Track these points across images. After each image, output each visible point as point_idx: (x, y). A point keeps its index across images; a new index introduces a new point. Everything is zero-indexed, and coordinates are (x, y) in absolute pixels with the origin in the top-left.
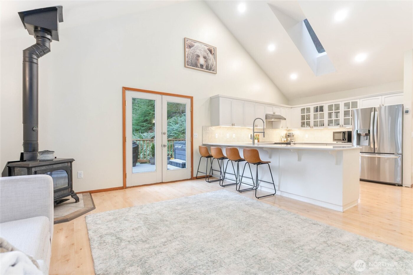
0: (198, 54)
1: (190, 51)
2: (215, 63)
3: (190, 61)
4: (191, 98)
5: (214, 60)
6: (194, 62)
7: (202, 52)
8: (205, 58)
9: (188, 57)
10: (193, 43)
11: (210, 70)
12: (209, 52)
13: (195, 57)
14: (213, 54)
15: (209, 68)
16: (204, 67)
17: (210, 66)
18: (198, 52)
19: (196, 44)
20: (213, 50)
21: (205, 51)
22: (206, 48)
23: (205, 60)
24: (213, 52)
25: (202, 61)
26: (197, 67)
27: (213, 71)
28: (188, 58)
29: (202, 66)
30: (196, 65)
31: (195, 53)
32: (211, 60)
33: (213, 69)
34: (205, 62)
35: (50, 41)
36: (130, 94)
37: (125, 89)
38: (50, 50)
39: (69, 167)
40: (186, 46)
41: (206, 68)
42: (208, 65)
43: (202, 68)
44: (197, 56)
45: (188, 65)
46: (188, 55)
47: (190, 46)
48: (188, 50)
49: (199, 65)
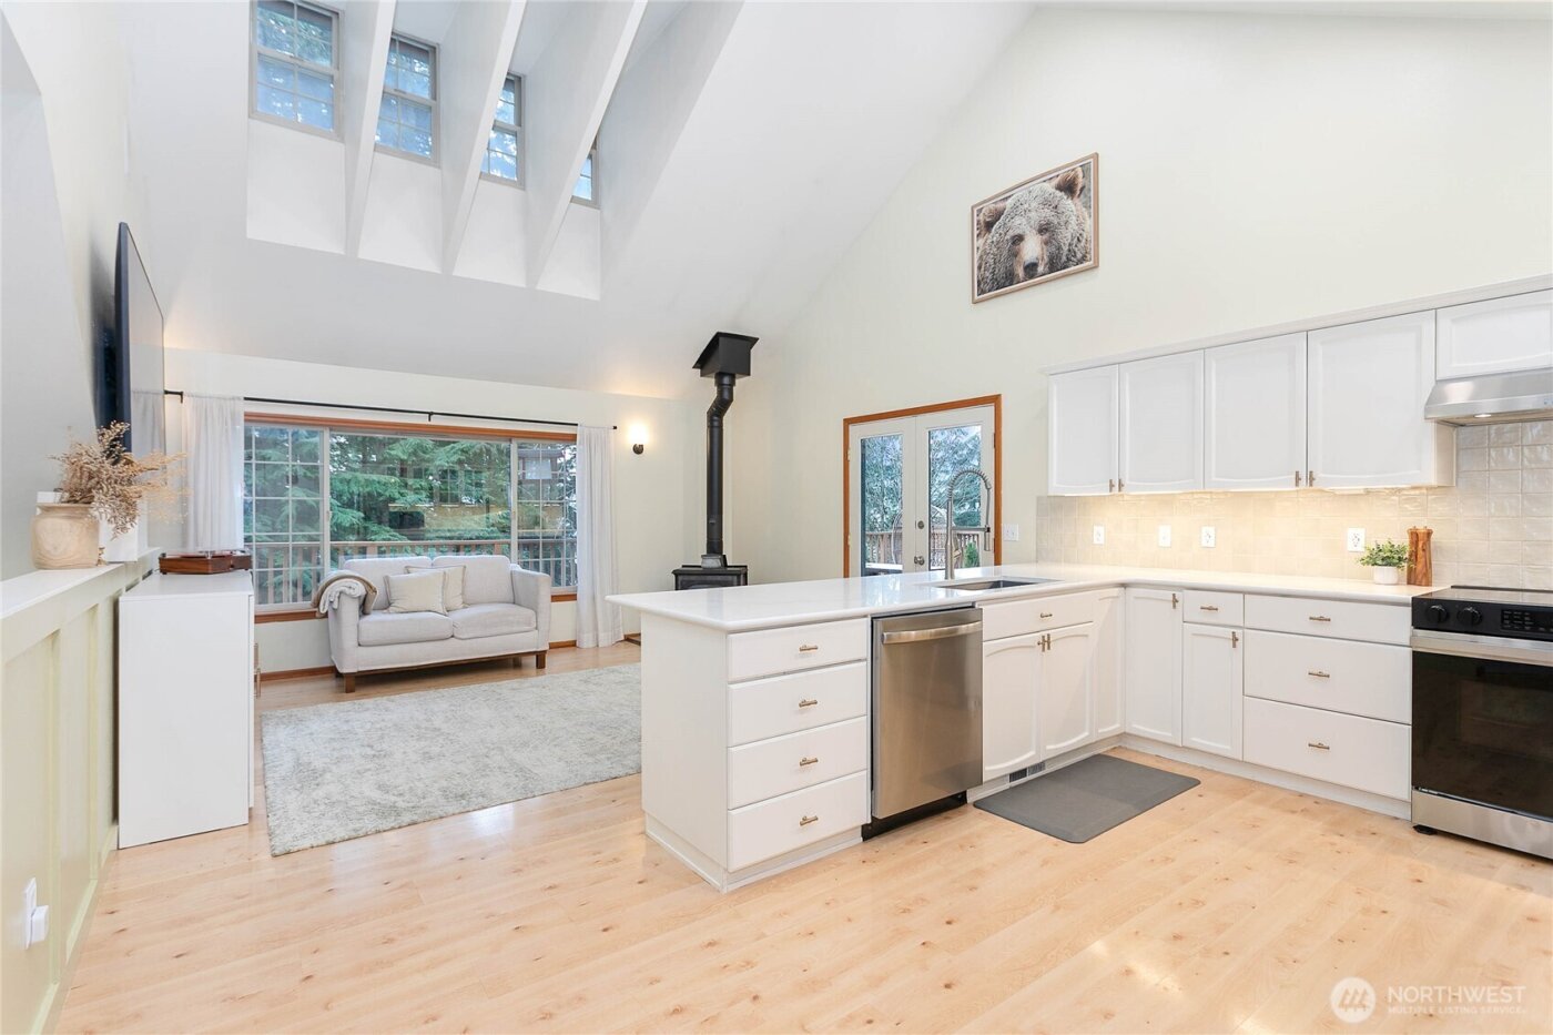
0: (1017, 232)
1: (989, 241)
2: (1089, 223)
3: (987, 274)
4: (995, 400)
5: (1086, 214)
6: (1002, 270)
7: (1033, 214)
8: (1042, 230)
9: (983, 266)
10: (1000, 205)
11: (1064, 268)
12: (1063, 193)
13: (1005, 253)
14: (1082, 190)
15: (1064, 258)
16: (1040, 269)
17: (1066, 249)
18: (1019, 225)
19: (1009, 203)
20: (1081, 175)
21: (1046, 203)
22: (1050, 187)
23: (1045, 237)
24: (1080, 182)
25: (1033, 249)
26: (1011, 285)
27: (1084, 259)
28: (983, 269)
29: (1031, 269)
30: (1010, 278)
31: (1006, 237)
32: (1073, 221)
33: (1079, 255)
34: (1046, 243)
35: (732, 384)
36: (857, 432)
37: (848, 422)
38: (731, 400)
39: (733, 582)
40: (976, 232)
41: (1047, 269)
42: (1059, 248)
43: (1032, 277)
44: (1014, 243)
45: (982, 292)
46: (981, 257)
47: (989, 226)
48: (981, 241)
49: (1020, 272)
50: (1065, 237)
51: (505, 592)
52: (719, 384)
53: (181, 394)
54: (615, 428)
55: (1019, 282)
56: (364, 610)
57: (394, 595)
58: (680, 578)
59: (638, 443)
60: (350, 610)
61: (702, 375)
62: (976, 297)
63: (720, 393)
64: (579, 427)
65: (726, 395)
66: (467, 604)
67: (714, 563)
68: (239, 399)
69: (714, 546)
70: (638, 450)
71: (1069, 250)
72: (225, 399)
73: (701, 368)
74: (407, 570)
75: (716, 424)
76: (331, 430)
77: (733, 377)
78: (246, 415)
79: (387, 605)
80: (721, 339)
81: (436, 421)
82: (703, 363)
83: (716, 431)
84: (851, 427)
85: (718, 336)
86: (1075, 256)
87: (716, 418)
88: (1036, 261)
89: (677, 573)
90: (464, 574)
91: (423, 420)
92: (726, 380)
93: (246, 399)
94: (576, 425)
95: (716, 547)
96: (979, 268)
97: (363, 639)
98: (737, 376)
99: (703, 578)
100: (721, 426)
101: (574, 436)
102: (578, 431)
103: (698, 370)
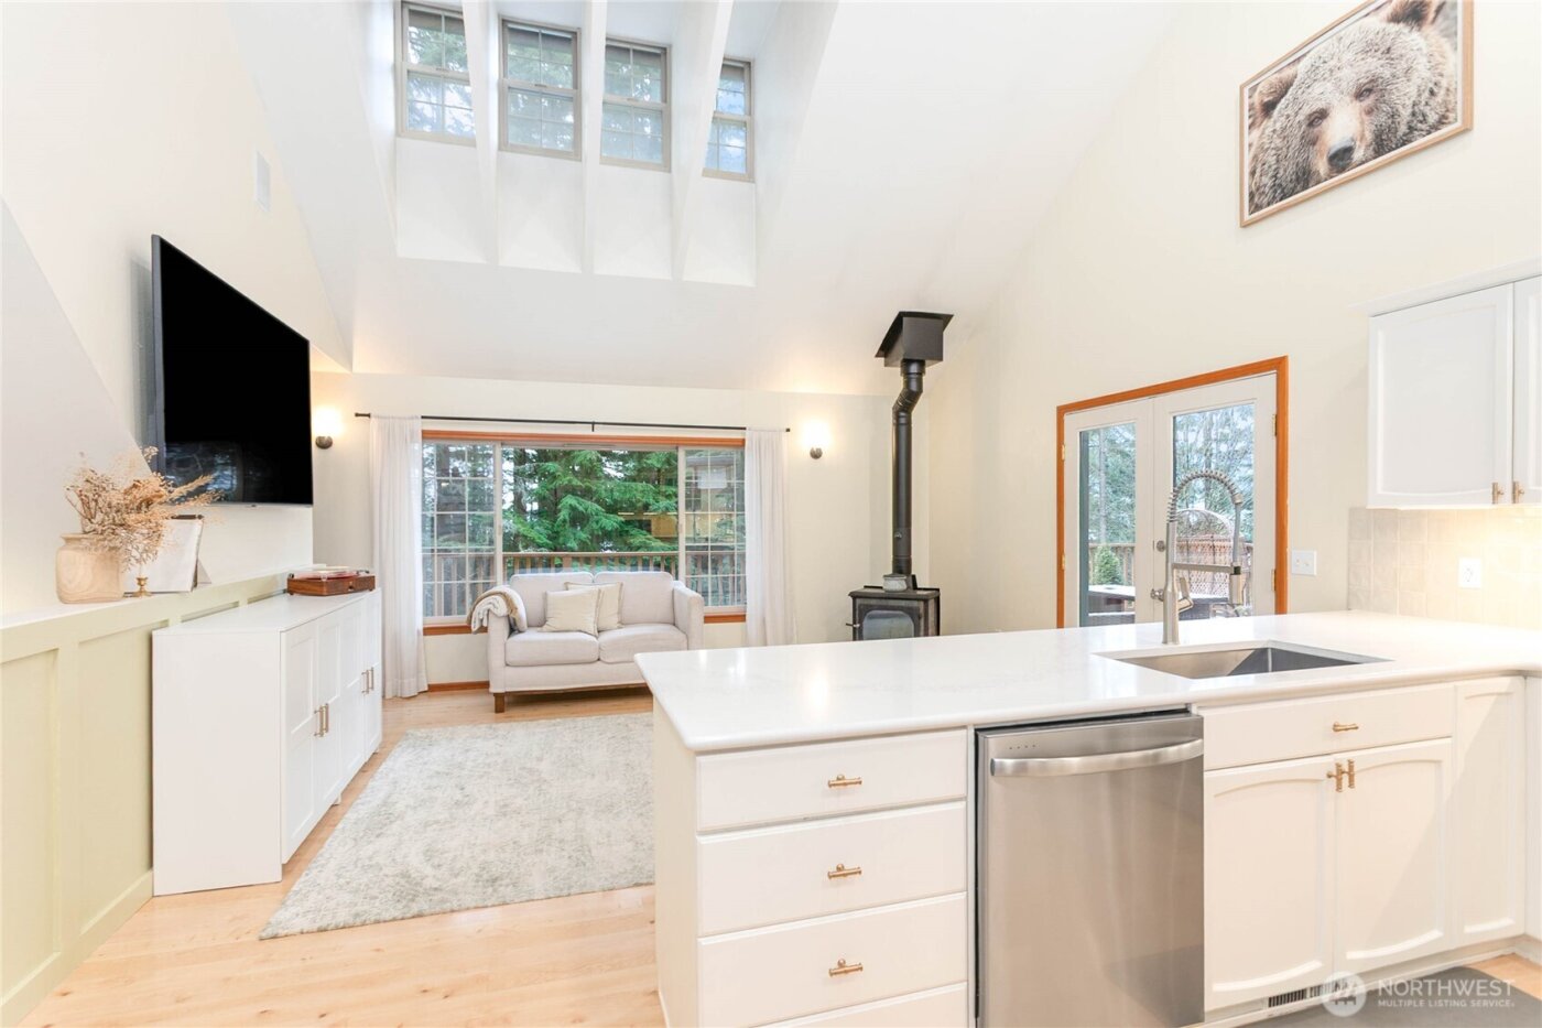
0: (1318, 106)
1: (1268, 131)
2: (1453, 61)
3: (1265, 180)
4: (1278, 365)
5: (1448, 48)
6: (1291, 170)
7: (1345, 73)
8: (1363, 92)
9: (1258, 171)
10: (1287, 74)
11: (1403, 144)
12: (1402, 25)
13: (1295, 142)
14: (1438, 10)
15: (1403, 129)
16: (1358, 155)
17: (1405, 114)
18: (1321, 94)
19: (1302, 67)
21: (1370, 49)
22: (1376, 23)
23: (1369, 101)
25: (1345, 126)
26: (1305, 188)
28: (1258, 174)
29: (1341, 159)
30: (1304, 178)
31: (1298, 119)
32: (1421, 64)
33: (1432, 118)
34: (1369, 112)
35: (921, 373)
36: (1075, 422)
37: (1062, 411)
38: (920, 392)
39: (918, 609)
40: (1247, 122)
41: (1371, 152)
42: (1393, 115)
43: (1342, 170)
44: (1311, 124)
45: (1258, 207)
46: (1255, 157)
47: (1268, 108)
48: (1256, 133)
49: (1322, 166)
50: (1405, 96)
51: (663, 610)
52: (906, 374)
53: (369, 415)
54: (788, 430)
55: (1318, 182)
56: (513, 629)
57: (549, 614)
58: (858, 601)
59: (815, 447)
60: (498, 629)
61: (886, 365)
62: (1247, 217)
63: (907, 384)
64: (747, 432)
65: (914, 387)
66: (622, 624)
67: (898, 585)
68: (417, 417)
69: (902, 566)
70: (816, 455)
71: (1414, 114)
72: (405, 418)
73: (885, 356)
74: (566, 586)
75: (903, 421)
76: (502, 444)
77: (922, 364)
78: (424, 432)
79: (540, 623)
80: (905, 319)
81: (600, 431)
82: (886, 349)
83: (903, 429)
84: (1068, 418)
85: (901, 316)
86: (1424, 120)
87: (902, 414)
88: (1348, 144)
89: (855, 596)
90: (620, 591)
91: (585, 431)
92: (914, 368)
93: (423, 417)
94: (744, 429)
95: (903, 565)
96: (1253, 173)
97: (510, 659)
98: (927, 362)
99: (884, 602)
100: (909, 423)
101: (743, 441)
102: (747, 435)
103: (883, 359)
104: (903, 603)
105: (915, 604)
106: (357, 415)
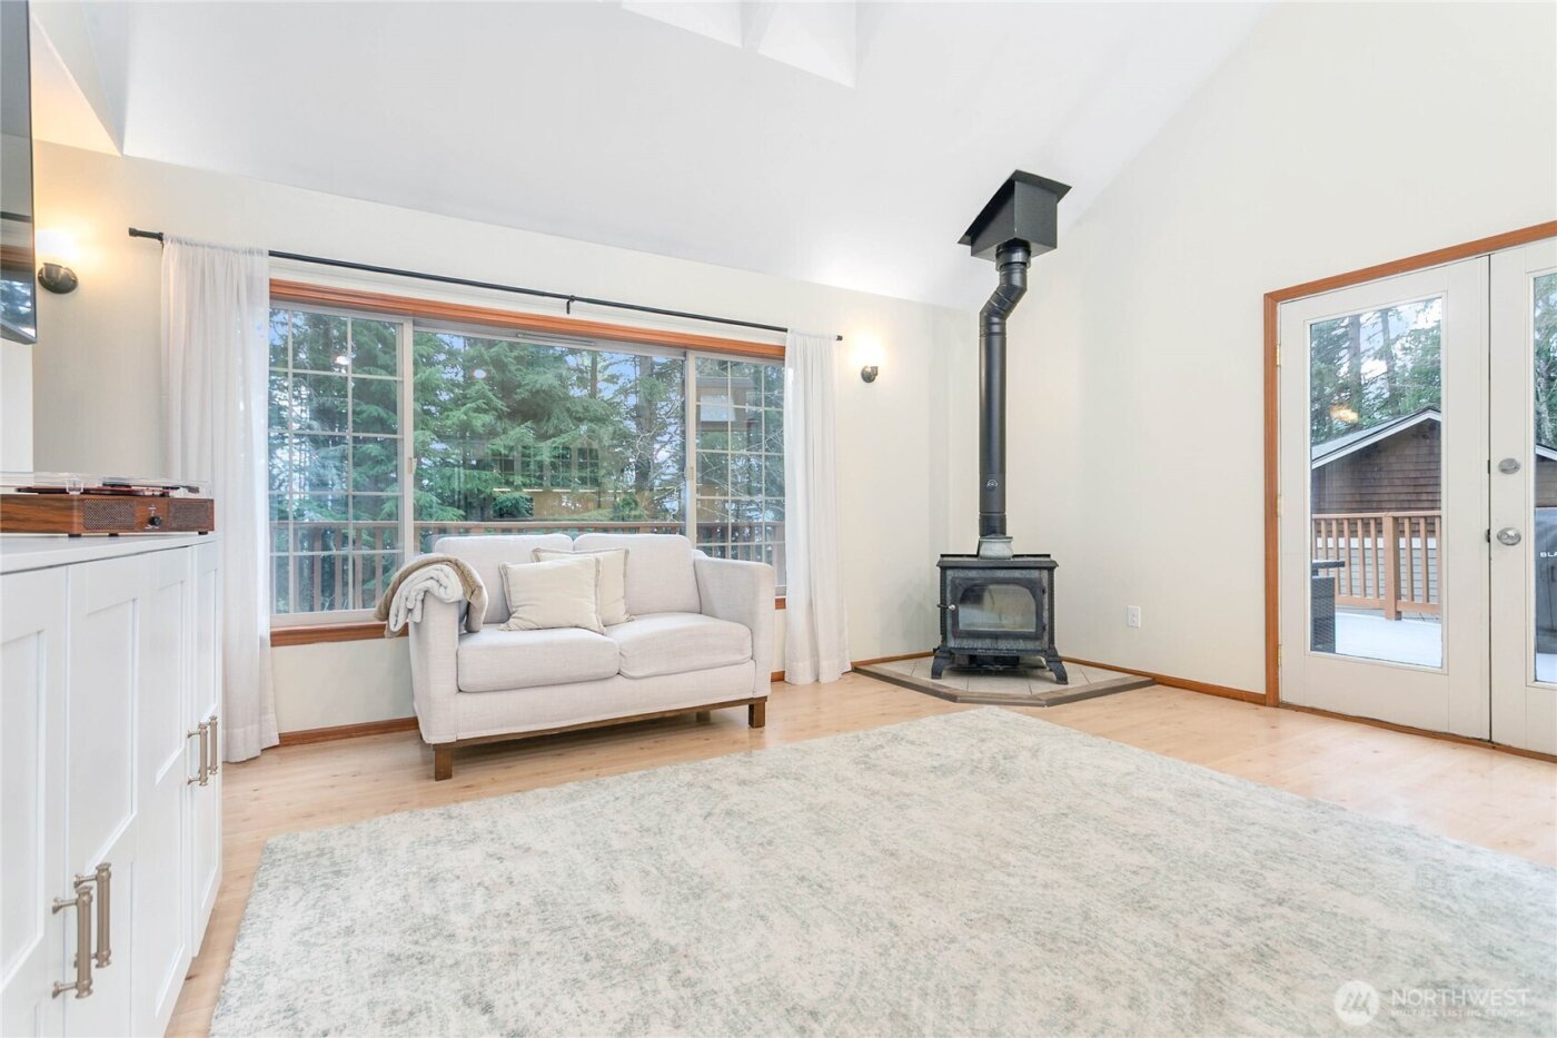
35: (1026, 263)
36: (1298, 313)
37: (1274, 299)
38: (1022, 290)
39: (1040, 580)
51: (687, 594)
52: (1006, 267)
53: (159, 237)
54: (840, 338)
56: (467, 620)
57: (516, 598)
58: (950, 573)
59: (869, 364)
60: (443, 624)
61: (974, 255)
63: (1007, 277)
64: (788, 335)
65: (1016, 279)
66: (633, 614)
67: (1001, 549)
68: (260, 253)
69: (992, 524)
70: (869, 377)
72: (236, 251)
73: (972, 243)
74: (536, 555)
75: (996, 329)
76: (414, 324)
77: (1026, 252)
78: (273, 283)
79: (504, 616)
80: (1018, 185)
81: (580, 313)
82: (975, 235)
83: (996, 340)
84: (1280, 306)
85: (1015, 178)
87: (996, 320)
89: (940, 567)
90: (625, 564)
91: (555, 310)
92: (1018, 256)
93: (272, 254)
94: (786, 330)
95: (995, 522)
97: (466, 681)
98: (1034, 249)
100: (1003, 333)
101: (782, 349)
102: (788, 340)
103: (969, 247)
104: (1017, 574)
105: (1035, 574)
106: (133, 233)
